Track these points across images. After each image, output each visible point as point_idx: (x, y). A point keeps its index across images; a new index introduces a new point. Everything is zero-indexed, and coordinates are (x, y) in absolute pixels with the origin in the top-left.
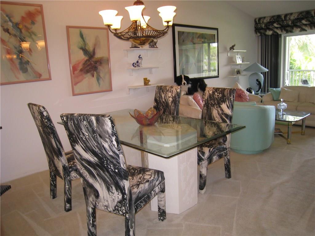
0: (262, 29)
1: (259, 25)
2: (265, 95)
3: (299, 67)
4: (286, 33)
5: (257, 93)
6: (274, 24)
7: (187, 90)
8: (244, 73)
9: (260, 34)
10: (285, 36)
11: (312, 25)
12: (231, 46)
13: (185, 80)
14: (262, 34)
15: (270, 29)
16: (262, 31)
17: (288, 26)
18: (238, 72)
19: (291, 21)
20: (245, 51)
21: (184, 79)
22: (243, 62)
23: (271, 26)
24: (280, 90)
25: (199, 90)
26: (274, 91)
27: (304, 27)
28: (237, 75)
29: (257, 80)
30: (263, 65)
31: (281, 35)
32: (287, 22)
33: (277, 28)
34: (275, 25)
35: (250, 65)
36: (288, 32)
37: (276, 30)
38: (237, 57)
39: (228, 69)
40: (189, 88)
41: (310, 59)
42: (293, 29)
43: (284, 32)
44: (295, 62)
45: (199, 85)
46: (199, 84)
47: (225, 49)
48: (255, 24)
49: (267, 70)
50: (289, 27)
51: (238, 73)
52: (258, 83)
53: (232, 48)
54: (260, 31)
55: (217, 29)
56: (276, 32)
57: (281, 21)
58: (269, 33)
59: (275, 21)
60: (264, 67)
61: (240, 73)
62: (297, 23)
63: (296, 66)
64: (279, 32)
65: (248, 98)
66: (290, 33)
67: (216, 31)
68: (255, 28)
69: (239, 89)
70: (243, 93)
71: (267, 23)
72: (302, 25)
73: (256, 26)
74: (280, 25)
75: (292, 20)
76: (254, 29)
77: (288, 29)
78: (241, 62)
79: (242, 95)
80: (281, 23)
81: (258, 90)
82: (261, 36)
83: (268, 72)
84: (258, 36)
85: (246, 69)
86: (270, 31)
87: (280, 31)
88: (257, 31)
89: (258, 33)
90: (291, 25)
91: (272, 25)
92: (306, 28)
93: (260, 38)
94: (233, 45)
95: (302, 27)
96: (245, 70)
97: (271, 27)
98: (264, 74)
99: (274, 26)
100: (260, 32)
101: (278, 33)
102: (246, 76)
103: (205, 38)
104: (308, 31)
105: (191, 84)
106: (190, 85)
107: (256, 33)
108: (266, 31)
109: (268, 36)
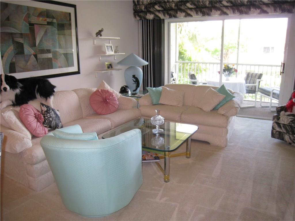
0: (142, 11)
1: (138, 6)
2: (143, 95)
3: (190, 57)
4: (170, 18)
5: (134, 92)
6: (155, 6)
7: (13, 98)
8: (119, 67)
9: (140, 18)
10: (169, 22)
11: (197, 9)
12: (98, 31)
13: (7, 84)
14: (142, 18)
15: (151, 13)
16: (142, 14)
17: (172, 9)
18: (110, 66)
19: (175, 4)
20: (117, 38)
21: (6, 81)
22: (115, 52)
23: (151, 8)
24: (161, 90)
25: (38, 96)
26: (153, 91)
27: (189, 12)
28: (107, 70)
29: (134, 76)
30: (144, 59)
31: (164, 20)
32: (170, 5)
33: (159, 11)
34: (157, 7)
35: (126, 57)
36: (171, 17)
37: (157, 13)
38: (107, 46)
39: (95, 61)
40: (16, 96)
41: (199, 50)
42: (177, 13)
43: (167, 16)
44: (186, 52)
45: (37, 89)
46: (37, 87)
47: (89, 35)
48: (134, 5)
49: (146, 63)
50: (173, 11)
51: (108, 68)
52: (135, 80)
53: (99, 33)
54: (140, 14)
55: (74, 6)
56: (157, 16)
57: (163, 3)
58: (150, 17)
59: (157, 2)
60: (145, 60)
61: (112, 67)
62: (181, 5)
63: (187, 56)
64: (161, 16)
65: (118, 103)
66: (174, 18)
67: (73, 9)
68: (134, 10)
69: (104, 91)
70: (109, 97)
71: (147, 4)
72: (186, 9)
73: (135, 8)
74: (162, 7)
75: (176, 2)
76: (132, 12)
77: (172, 12)
78: (112, 53)
79: (109, 99)
80: (164, 6)
81: (135, 89)
82: (141, 21)
83: (148, 65)
84: (138, 21)
85: (121, 61)
86: (151, 14)
87: (162, 14)
88: (136, 14)
89: (137, 17)
90: (174, 8)
91: (153, 7)
92: (192, 13)
93: (140, 22)
94: (100, 29)
95: (187, 12)
96: (120, 63)
97: (152, 10)
98: (143, 67)
99: (156, 9)
100: (139, 16)
101: (160, 18)
102: (120, 71)
103: (53, 18)
104: (194, 17)
105: (21, 88)
106: (18, 91)
107: (135, 16)
108: (146, 15)
109: (150, 20)
